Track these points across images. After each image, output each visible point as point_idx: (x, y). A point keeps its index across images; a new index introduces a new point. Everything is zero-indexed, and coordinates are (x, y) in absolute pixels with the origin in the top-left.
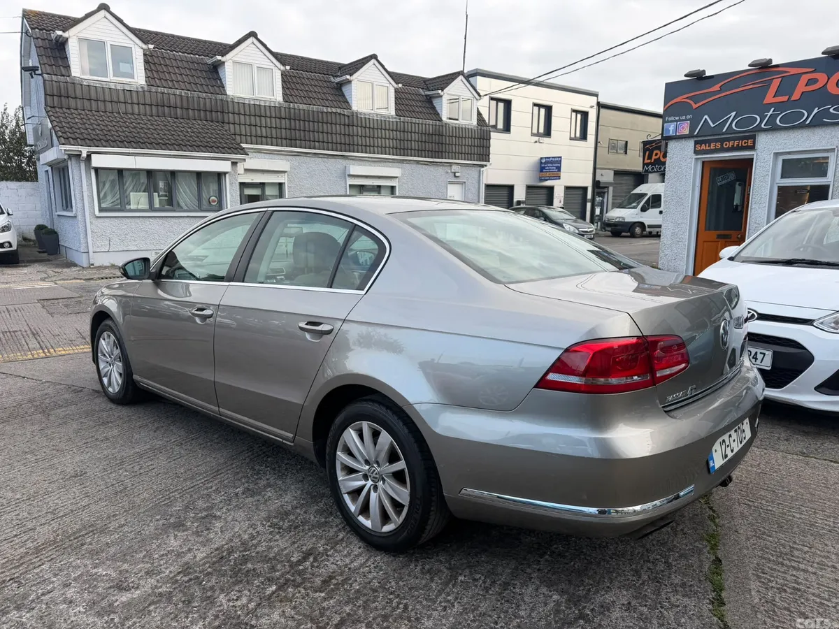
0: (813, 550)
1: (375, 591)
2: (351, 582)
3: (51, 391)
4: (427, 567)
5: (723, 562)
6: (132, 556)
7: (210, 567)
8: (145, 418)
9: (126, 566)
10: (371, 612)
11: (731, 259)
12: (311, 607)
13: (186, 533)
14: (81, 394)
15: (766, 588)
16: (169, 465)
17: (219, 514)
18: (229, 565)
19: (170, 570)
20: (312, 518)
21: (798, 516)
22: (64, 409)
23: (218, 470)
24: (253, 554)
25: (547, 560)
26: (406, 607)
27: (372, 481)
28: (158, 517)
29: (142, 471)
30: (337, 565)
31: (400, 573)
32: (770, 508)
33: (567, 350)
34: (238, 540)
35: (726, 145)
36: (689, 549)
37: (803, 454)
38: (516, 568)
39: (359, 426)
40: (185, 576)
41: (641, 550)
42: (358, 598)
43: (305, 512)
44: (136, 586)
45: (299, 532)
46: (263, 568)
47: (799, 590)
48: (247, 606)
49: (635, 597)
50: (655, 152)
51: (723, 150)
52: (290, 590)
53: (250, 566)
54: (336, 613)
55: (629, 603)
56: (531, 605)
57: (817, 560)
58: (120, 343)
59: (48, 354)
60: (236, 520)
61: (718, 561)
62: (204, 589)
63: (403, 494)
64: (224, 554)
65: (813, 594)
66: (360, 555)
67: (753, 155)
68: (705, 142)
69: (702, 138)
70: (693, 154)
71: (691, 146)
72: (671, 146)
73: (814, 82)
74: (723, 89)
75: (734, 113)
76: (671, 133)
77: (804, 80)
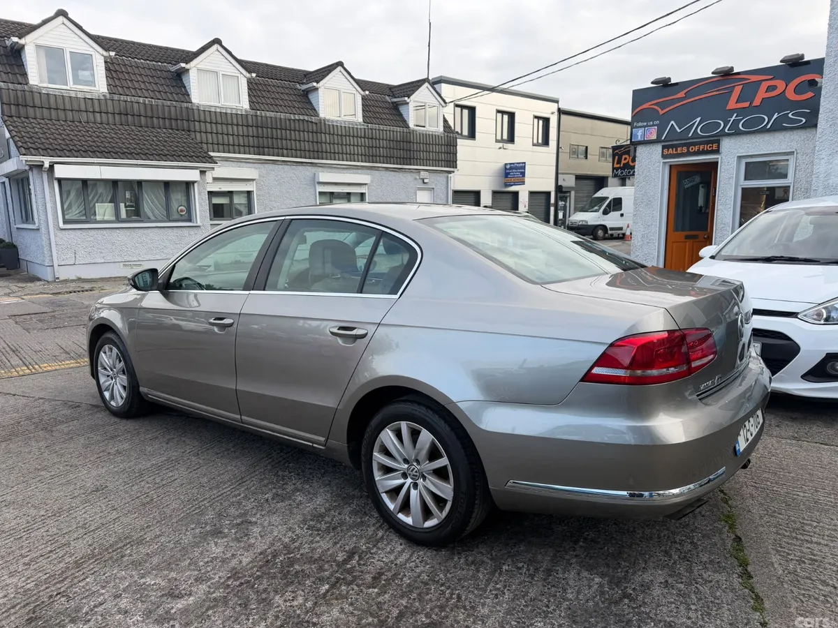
0: (821, 524)
1: (426, 584)
2: (400, 577)
3: (47, 406)
4: (470, 559)
5: (743, 539)
6: (178, 565)
7: (257, 571)
8: (155, 430)
9: (173, 575)
10: (427, 604)
11: (713, 257)
12: (367, 603)
13: (226, 540)
14: (79, 410)
15: (787, 561)
16: (191, 475)
17: (254, 519)
18: (276, 568)
19: (219, 575)
20: (348, 518)
21: (802, 494)
22: (66, 425)
23: (242, 478)
24: (298, 556)
25: (581, 547)
26: (459, 597)
27: (412, 478)
28: (193, 526)
29: (164, 482)
30: (384, 562)
31: (446, 566)
32: (775, 489)
33: (612, 345)
34: (279, 544)
35: (692, 149)
36: (710, 530)
37: (795, 438)
38: (555, 556)
39: (398, 426)
40: (235, 580)
41: (666, 532)
42: (411, 592)
43: (340, 514)
44: (188, 593)
45: (338, 533)
46: (311, 568)
47: (816, 561)
48: (305, 605)
49: (671, 576)
50: (624, 157)
52: (343, 588)
53: (297, 567)
54: (393, 606)
55: (667, 581)
56: (576, 588)
57: (827, 533)
58: (124, 356)
59: (33, 371)
60: (273, 525)
61: (738, 539)
62: (258, 592)
63: (446, 490)
64: (269, 558)
65: (830, 564)
66: (403, 551)
67: (718, 158)
68: (672, 147)
69: (668, 144)
70: (661, 158)
71: (658, 150)
72: (639, 151)
73: (774, 88)
74: (688, 95)
75: (698, 119)
76: (639, 139)
77: (764, 86)
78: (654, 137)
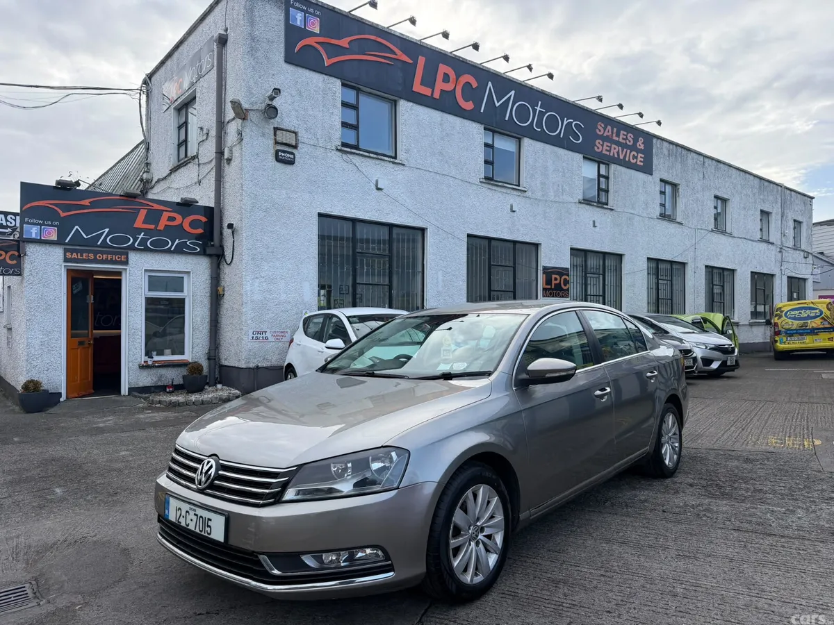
35: (100, 257)
51: (95, 261)
67: (126, 269)
68: (77, 251)
69: (73, 248)
70: (62, 261)
71: (58, 252)
72: (31, 249)
73: (173, 219)
74: (93, 205)
75: (107, 230)
76: (33, 236)
77: (165, 215)
78: (54, 237)
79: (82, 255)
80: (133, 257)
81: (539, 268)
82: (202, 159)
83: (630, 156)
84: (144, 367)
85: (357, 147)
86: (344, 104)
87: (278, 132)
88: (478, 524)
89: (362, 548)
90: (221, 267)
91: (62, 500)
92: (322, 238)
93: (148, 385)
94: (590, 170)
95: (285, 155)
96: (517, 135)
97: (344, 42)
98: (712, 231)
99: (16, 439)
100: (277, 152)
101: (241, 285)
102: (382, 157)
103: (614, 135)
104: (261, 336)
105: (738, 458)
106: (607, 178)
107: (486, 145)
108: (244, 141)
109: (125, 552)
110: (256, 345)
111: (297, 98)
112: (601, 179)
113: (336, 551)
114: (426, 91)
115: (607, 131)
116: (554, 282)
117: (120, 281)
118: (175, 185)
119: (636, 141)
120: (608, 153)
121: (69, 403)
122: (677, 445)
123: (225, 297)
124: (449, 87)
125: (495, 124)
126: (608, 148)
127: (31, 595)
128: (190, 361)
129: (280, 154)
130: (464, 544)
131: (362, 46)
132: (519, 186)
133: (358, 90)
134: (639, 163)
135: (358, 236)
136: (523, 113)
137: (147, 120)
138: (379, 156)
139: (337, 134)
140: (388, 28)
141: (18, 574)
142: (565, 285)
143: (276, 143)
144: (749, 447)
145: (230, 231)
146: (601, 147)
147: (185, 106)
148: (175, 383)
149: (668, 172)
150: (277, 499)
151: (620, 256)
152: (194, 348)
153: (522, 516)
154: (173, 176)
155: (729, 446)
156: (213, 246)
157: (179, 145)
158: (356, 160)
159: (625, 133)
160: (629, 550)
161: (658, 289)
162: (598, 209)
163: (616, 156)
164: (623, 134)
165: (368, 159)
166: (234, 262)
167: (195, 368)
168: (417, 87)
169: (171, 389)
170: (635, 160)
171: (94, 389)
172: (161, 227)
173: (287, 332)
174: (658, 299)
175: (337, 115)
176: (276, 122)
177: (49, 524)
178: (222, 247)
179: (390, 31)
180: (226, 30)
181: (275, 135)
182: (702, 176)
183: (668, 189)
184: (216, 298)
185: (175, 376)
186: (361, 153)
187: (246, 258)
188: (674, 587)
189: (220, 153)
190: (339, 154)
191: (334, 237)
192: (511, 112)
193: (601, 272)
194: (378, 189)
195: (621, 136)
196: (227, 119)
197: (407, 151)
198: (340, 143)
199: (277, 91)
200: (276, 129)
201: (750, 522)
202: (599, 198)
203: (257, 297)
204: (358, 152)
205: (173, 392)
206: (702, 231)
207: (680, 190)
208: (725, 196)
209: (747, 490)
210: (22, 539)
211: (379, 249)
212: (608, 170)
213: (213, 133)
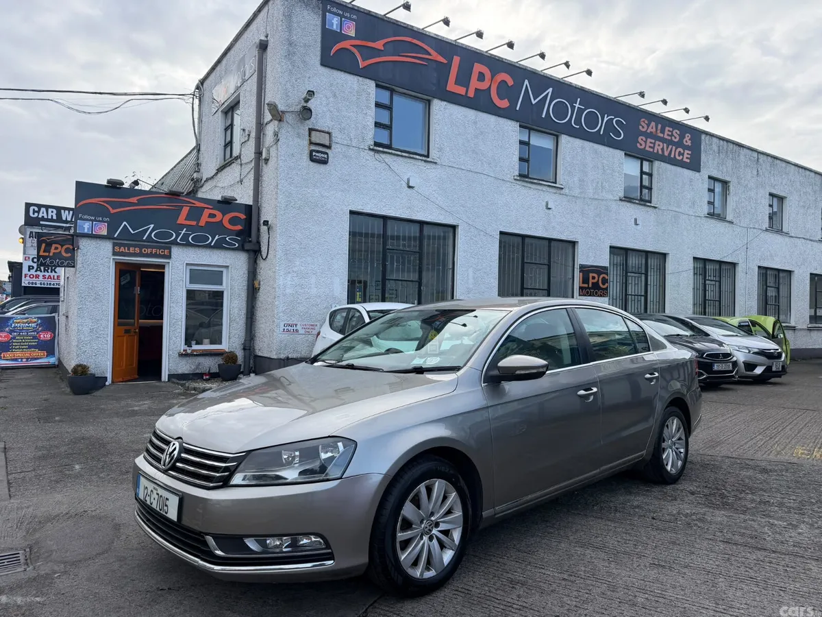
35: (145, 251)
50: (54, 246)
51: (141, 255)
67: (169, 263)
68: (124, 245)
69: (120, 242)
70: (111, 254)
71: (107, 246)
72: (84, 244)
73: (214, 216)
74: (140, 202)
75: (152, 226)
76: (86, 231)
77: (206, 212)
78: (105, 233)
79: (129, 249)
80: (176, 251)
81: (576, 266)
82: (245, 159)
83: (675, 153)
84: (183, 355)
85: (389, 147)
86: (378, 105)
87: (313, 133)
88: (433, 518)
89: (307, 535)
90: (258, 261)
91: (78, 476)
92: (353, 234)
93: (186, 372)
94: (632, 168)
95: (319, 155)
96: (555, 132)
97: (379, 45)
98: (767, 230)
99: (57, 418)
100: (311, 152)
101: (274, 279)
102: (415, 156)
103: (659, 132)
104: (292, 328)
105: (754, 468)
106: (650, 175)
107: (521, 142)
108: (279, 143)
109: (117, 527)
110: (285, 337)
111: (331, 99)
112: (644, 176)
113: (280, 536)
114: (461, 90)
115: (650, 127)
116: (591, 281)
117: (163, 274)
118: (220, 185)
119: (682, 137)
120: (651, 150)
121: (112, 388)
122: (682, 450)
123: (261, 289)
124: (483, 86)
125: (530, 121)
126: (652, 145)
127: (22, 561)
128: (227, 350)
129: (314, 154)
130: (416, 537)
131: (397, 48)
132: (556, 183)
133: (392, 91)
134: (685, 160)
135: (389, 233)
136: (560, 111)
137: (199, 123)
138: (410, 154)
139: (370, 135)
140: (423, 29)
141: (17, 540)
142: (604, 284)
143: (311, 143)
144: (772, 457)
145: (266, 228)
146: (643, 144)
147: (231, 109)
148: (211, 371)
149: (719, 170)
150: (225, 483)
151: (664, 255)
152: (231, 339)
153: (485, 514)
154: (219, 175)
155: (749, 455)
156: (250, 242)
157: (226, 146)
158: (388, 158)
159: (671, 129)
160: (602, 555)
161: (705, 290)
162: (641, 207)
163: (660, 152)
164: (669, 131)
165: (401, 159)
166: (269, 257)
167: (230, 357)
168: (452, 86)
169: (207, 377)
170: (681, 157)
171: (138, 375)
172: (202, 223)
173: (316, 325)
174: (705, 300)
175: (370, 116)
176: (310, 124)
177: (58, 497)
178: (258, 243)
179: (424, 33)
180: (267, 37)
181: (310, 135)
182: (756, 173)
183: (718, 188)
184: (253, 291)
185: (211, 364)
186: (393, 152)
187: (280, 254)
188: (636, 596)
189: (259, 153)
190: (372, 153)
191: (365, 233)
192: (548, 109)
193: (643, 272)
194: (410, 187)
195: (666, 132)
196: (266, 121)
197: (440, 150)
198: (372, 143)
199: (311, 93)
200: (311, 130)
201: (743, 535)
202: (641, 195)
203: (288, 291)
204: (390, 151)
205: (209, 380)
206: (755, 231)
207: (731, 188)
208: (782, 194)
209: (753, 501)
210: (31, 509)
211: (409, 246)
212: (651, 168)
213: (253, 135)
